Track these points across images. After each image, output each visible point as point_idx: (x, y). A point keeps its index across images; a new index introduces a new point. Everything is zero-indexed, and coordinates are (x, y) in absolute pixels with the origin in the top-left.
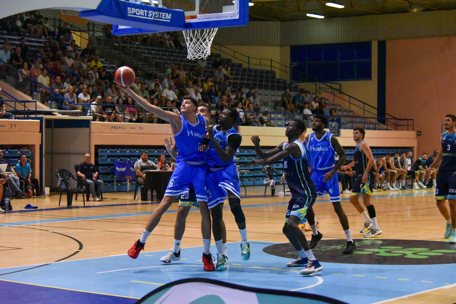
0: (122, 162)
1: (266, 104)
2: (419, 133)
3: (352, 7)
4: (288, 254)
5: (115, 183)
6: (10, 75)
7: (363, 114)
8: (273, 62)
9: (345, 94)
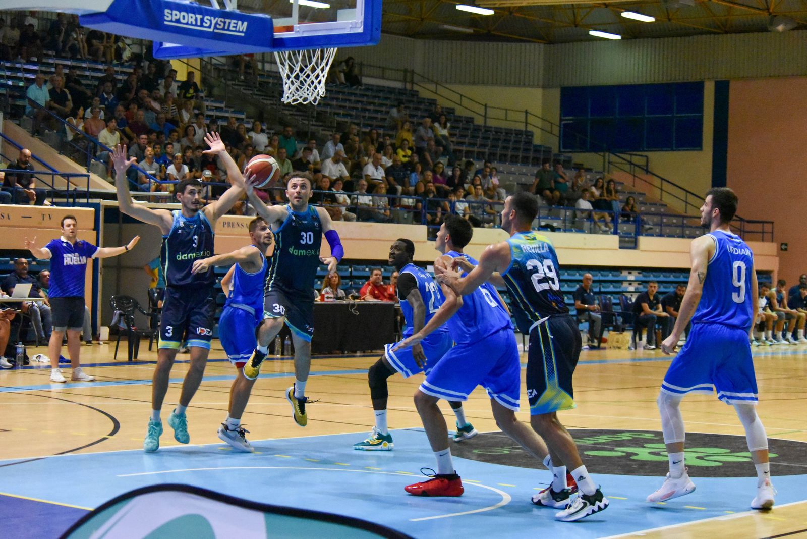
2: (783, 247)
3: (670, 20)
6: (51, 128)
7: (685, 211)
8: (529, 116)
9: (654, 174)
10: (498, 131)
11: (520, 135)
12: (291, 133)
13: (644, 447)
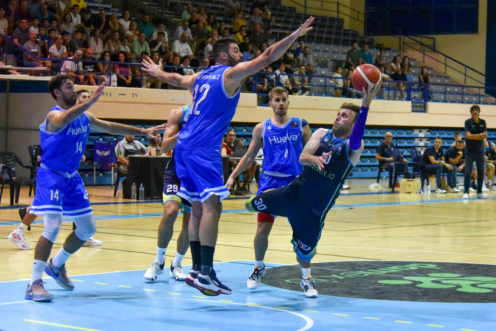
0: (106, 142)
1: (323, 65)
4: (286, 282)
5: (95, 172)
7: (464, 82)
8: (340, 6)
9: (439, 53)
11: (333, 21)
12: (148, 20)
13: (428, 276)
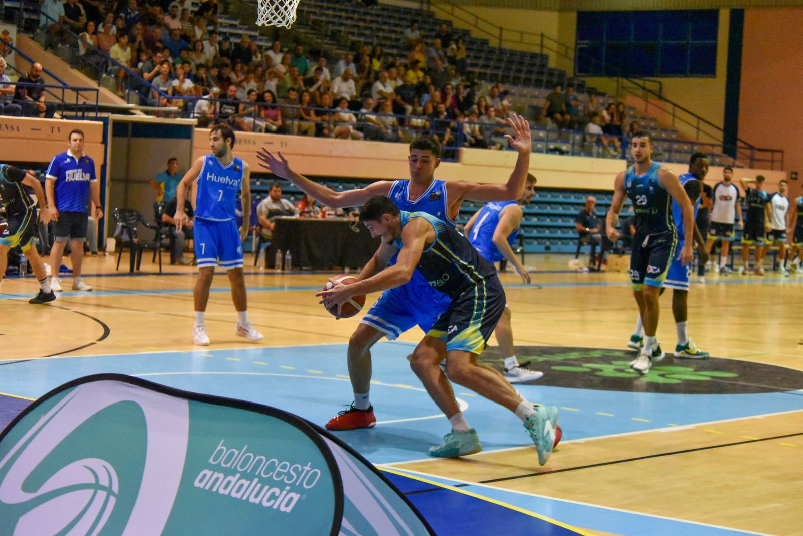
2: (794, 176)
7: (696, 137)
8: (545, 39)
9: (667, 101)
10: (513, 53)
11: (535, 57)
12: (302, 51)
13: (611, 364)
